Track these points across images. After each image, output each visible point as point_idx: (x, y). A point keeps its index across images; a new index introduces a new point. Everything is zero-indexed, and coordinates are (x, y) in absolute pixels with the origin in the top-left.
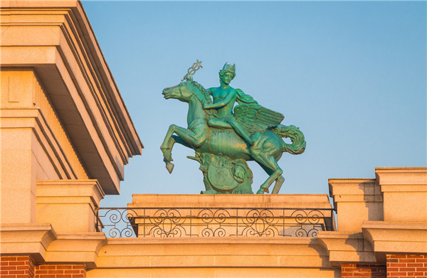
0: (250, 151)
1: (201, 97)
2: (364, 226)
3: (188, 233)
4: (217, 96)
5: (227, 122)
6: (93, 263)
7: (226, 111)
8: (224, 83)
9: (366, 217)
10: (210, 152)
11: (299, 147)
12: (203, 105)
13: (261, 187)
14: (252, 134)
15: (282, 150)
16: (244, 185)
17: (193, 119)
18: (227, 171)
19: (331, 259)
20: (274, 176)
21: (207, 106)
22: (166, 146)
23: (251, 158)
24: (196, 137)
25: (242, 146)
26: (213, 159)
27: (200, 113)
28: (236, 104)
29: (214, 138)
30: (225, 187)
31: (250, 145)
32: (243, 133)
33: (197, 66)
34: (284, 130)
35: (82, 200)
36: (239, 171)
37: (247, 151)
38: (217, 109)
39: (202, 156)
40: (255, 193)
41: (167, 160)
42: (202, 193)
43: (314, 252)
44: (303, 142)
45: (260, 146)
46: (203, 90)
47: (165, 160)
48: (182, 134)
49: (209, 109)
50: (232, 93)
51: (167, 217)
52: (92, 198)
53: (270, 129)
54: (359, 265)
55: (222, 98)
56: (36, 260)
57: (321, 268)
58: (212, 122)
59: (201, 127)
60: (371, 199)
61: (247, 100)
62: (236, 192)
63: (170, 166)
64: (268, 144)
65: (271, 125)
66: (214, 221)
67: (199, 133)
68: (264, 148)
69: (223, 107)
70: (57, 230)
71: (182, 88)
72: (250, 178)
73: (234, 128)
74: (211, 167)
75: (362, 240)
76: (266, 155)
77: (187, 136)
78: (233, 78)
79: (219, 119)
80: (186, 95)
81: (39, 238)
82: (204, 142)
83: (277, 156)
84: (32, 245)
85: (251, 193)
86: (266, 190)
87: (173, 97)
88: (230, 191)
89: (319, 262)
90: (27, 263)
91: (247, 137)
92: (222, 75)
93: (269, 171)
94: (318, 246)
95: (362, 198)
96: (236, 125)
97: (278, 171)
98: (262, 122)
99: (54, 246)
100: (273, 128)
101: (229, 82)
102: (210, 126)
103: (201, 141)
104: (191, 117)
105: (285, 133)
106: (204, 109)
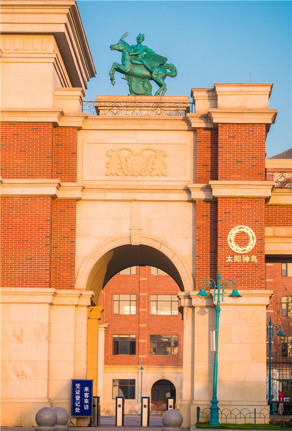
0: (151, 76)
1: (128, 49)
2: (209, 111)
3: (125, 114)
4: (135, 49)
5: (141, 62)
6: (81, 127)
7: (140, 56)
8: (139, 43)
9: (209, 107)
10: (132, 76)
11: (174, 74)
12: (129, 53)
13: (156, 93)
14: (153, 68)
15: (166, 75)
16: (148, 92)
17: (124, 60)
18: (140, 85)
19: (192, 126)
20: (162, 88)
21: (131, 54)
22: (112, 73)
23: (152, 79)
24: (126, 69)
25: (148, 73)
26: (134, 79)
27: (128, 57)
28: (145, 53)
29: (135, 69)
30: (139, 93)
31: (151, 73)
32: (148, 67)
33: (126, 35)
34: (167, 65)
35: (76, 97)
36: (146, 85)
37: (150, 76)
38: (136, 55)
39: (128, 77)
40: (153, 95)
41: (112, 80)
42: (129, 95)
43: (184, 123)
44: (176, 71)
45: (156, 73)
46: (129, 46)
47: (111, 79)
48: (119, 67)
49: (132, 55)
50: (143, 48)
51: (115, 106)
52: (80, 96)
53: (160, 65)
54: (205, 129)
55: (138, 50)
56: (55, 125)
57: (187, 130)
58: (134, 62)
59: (128, 64)
60: (211, 98)
61: (150, 51)
62: (145, 95)
63: (113, 82)
64: (160, 72)
65: (161, 63)
66: (137, 108)
67: (127, 67)
68: (158, 74)
69: (138, 54)
70: (64, 112)
71: (119, 45)
72: (151, 88)
73: (144, 65)
74: (133, 83)
75: (207, 117)
76: (159, 78)
77: (122, 68)
78: (143, 40)
79: (137, 60)
80: (121, 48)
81: (57, 115)
82: (129, 71)
83: (164, 78)
84: (54, 118)
85: (151, 95)
86: (159, 94)
87: (115, 49)
88: (142, 95)
89: (186, 127)
90: (51, 126)
91: (150, 69)
92: (138, 39)
93: (160, 85)
94: (187, 120)
95: (207, 98)
96: (145, 63)
97: (164, 85)
98: (157, 61)
99: (64, 119)
100: (162, 64)
101: (141, 42)
102: (132, 63)
103: (128, 70)
104: (123, 59)
105: (168, 67)
106: (130, 55)
